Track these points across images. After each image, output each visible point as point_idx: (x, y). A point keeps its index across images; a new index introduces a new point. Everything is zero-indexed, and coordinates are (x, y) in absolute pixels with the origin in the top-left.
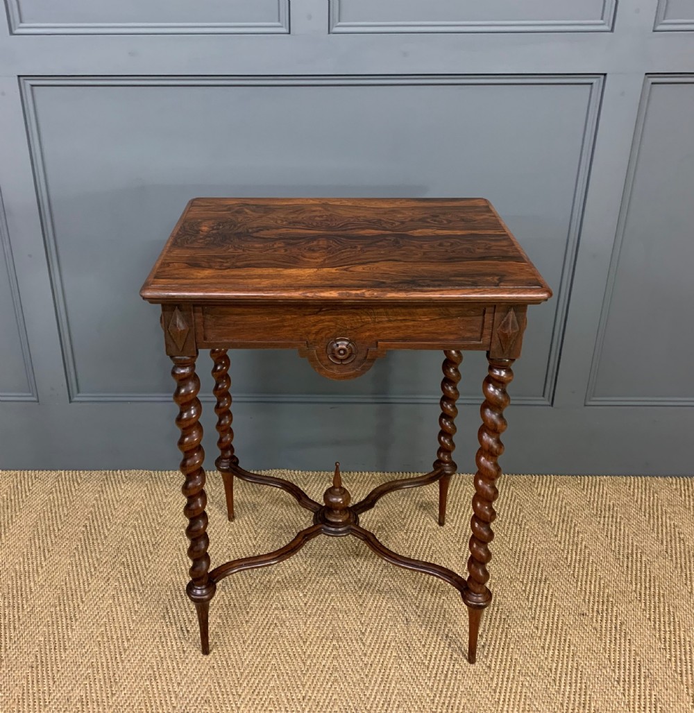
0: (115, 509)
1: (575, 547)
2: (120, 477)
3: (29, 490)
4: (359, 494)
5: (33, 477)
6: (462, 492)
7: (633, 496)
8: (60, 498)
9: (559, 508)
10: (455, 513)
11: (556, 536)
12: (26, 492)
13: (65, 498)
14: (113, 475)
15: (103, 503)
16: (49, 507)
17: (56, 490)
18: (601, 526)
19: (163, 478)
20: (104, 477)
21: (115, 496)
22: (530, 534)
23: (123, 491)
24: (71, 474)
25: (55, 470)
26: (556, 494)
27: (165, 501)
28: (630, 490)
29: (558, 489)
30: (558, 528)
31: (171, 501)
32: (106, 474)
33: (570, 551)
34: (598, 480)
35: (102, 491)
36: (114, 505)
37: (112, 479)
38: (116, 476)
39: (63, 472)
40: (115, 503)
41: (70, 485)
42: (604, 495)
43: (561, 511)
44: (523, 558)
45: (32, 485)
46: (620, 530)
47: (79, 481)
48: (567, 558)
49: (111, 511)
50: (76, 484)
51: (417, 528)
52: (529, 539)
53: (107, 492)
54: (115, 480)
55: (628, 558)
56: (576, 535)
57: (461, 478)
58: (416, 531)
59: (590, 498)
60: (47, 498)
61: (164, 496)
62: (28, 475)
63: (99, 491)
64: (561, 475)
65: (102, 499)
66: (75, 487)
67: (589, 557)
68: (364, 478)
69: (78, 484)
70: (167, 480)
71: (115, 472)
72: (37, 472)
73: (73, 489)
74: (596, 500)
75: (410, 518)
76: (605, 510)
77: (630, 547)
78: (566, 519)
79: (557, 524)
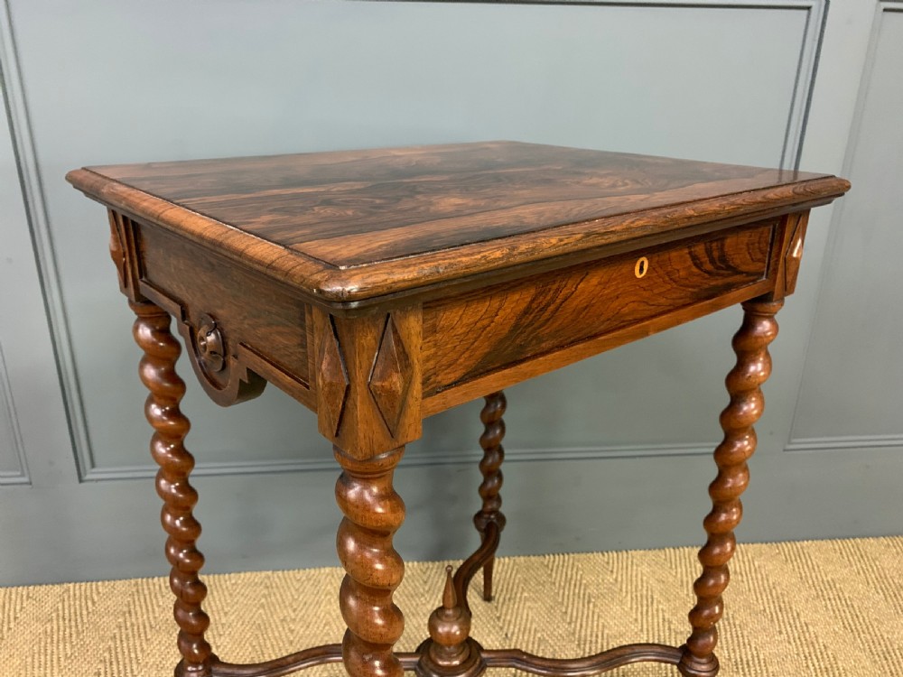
0: (147, 640)
1: (812, 649)
2: (157, 587)
3: (15, 618)
4: (502, 590)
5: (25, 597)
6: (636, 576)
7: (851, 566)
8: (62, 628)
9: (768, 590)
10: (637, 608)
11: (780, 632)
12: (9, 622)
13: (70, 627)
14: (148, 584)
15: (130, 631)
16: (43, 644)
17: (58, 615)
18: (832, 613)
19: (221, 586)
20: (134, 590)
21: (148, 618)
22: (745, 633)
23: (161, 609)
24: (83, 588)
25: (60, 583)
26: (755, 570)
27: (224, 621)
28: (843, 558)
29: (756, 563)
30: (778, 620)
31: (233, 621)
32: (136, 584)
33: (807, 655)
34: (799, 546)
35: (130, 612)
36: (145, 633)
37: (146, 592)
38: (152, 587)
39: (71, 585)
40: (148, 629)
41: (81, 606)
42: (816, 568)
43: (771, 595)
44: (749, 671)
45: (21, 610)
46: (857, 617)
47: (96, 599)
48: (808, 666)
49: (141, 645)
50: (90, 604)
51: (591, 635)
52: (746, 641)
53: (136, 614)
54: (150, 594)
55: (886, 659)
56: (805, 628)
57: (630, 556)
58: (591, 642)
59: (800, 573)
60: (40, 631)
61: (222, 614)
62: (17, 594)
63: (125, 613)
64: (753, 543)
65: (129, 624)
66: (87, 609)
67: (836, 663)
68: (503, 566)
69: (94, 603)
70: (227, 588)
71: (150, 580)
72: (31, 588)
73: (85, 612)
74: (808, 574)
75: (579, 620)
76: (826, 589)
77: (882, 643)
78: (782, 605)
79: (774, 614)
